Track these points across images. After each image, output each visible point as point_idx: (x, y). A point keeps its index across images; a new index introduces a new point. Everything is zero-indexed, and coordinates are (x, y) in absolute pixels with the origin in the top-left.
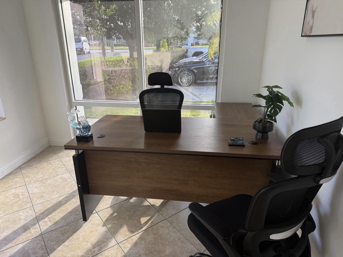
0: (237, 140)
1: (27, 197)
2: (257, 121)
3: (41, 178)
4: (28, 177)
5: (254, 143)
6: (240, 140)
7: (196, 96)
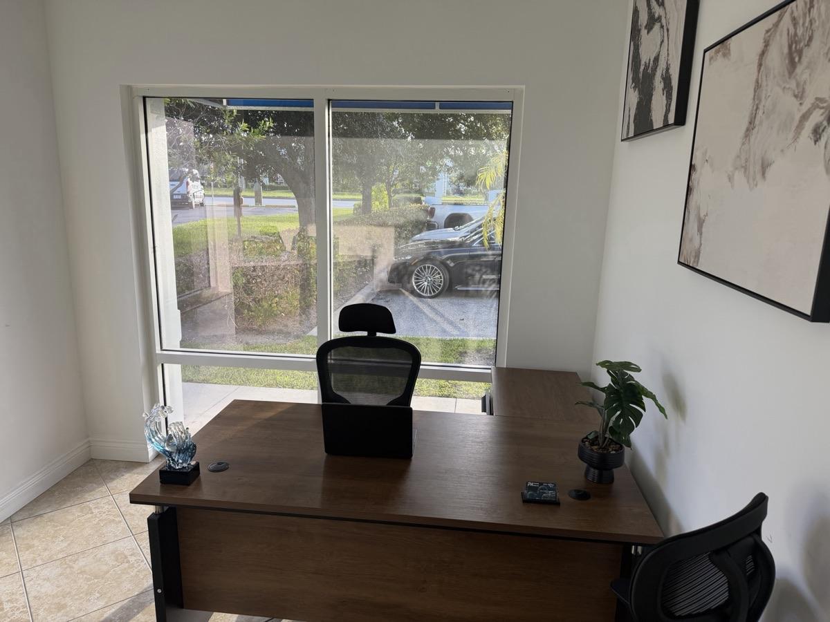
0: (542, 489)
1: (24, 607)
2: (587, 438)
3: (62, 551)
4: (29, 547)
5: (582, 496)
6: (550, 489)
7: (451, 323)
